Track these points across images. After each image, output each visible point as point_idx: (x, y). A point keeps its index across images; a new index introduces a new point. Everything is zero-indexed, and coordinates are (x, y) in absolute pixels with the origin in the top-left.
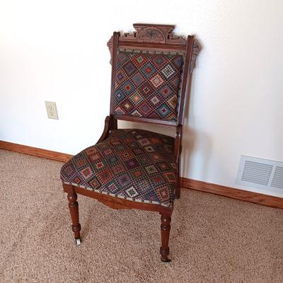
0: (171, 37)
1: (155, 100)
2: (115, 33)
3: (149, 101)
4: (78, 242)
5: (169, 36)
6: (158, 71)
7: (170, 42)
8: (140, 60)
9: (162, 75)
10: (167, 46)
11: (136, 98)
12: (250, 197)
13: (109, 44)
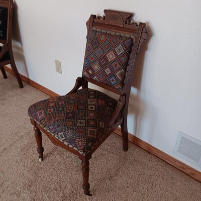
0: (128, 22)
1: (108, 71)
2: (92, 15)
3: (104, 71)
4: (40, 160)
5: (126, 22)
6: (113, 48)
7: (127, 26)
8: (103, 38)
9: (115, 52)
10: (123, 29)
11: (96, 67)
12: (183, 168)
13: (87, 24)
